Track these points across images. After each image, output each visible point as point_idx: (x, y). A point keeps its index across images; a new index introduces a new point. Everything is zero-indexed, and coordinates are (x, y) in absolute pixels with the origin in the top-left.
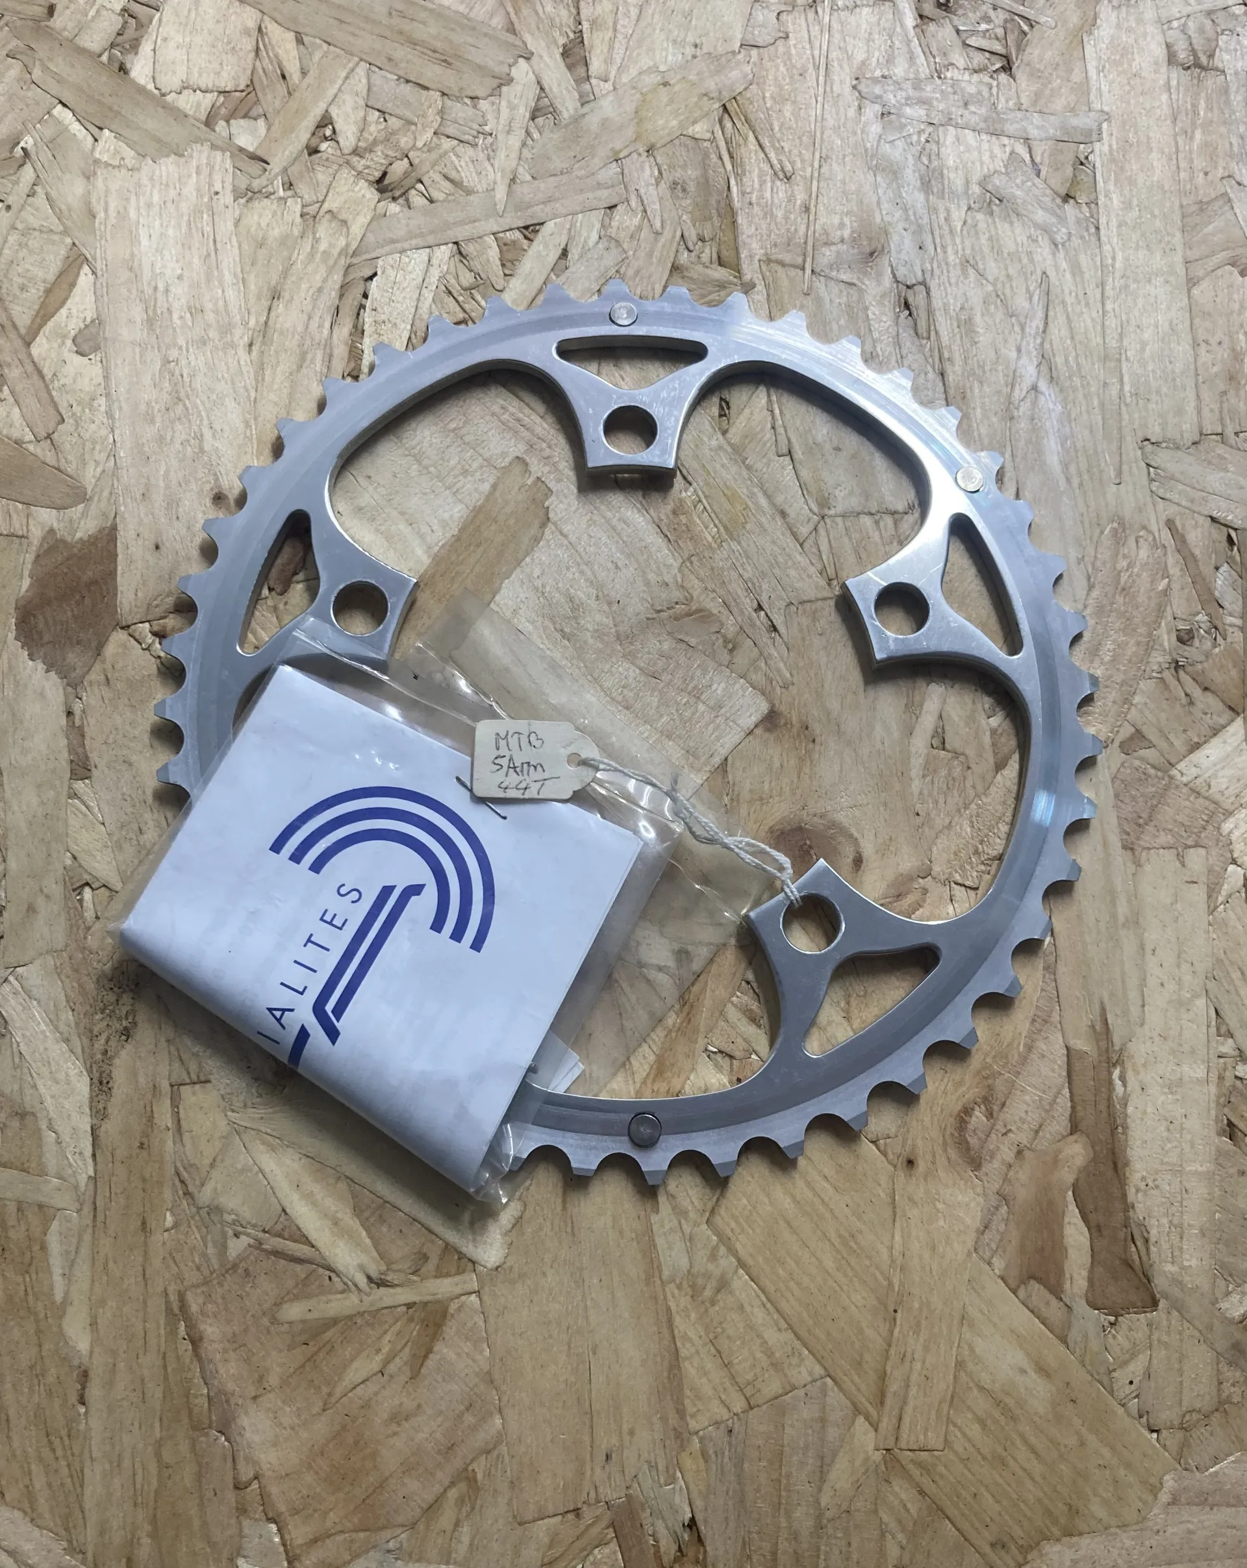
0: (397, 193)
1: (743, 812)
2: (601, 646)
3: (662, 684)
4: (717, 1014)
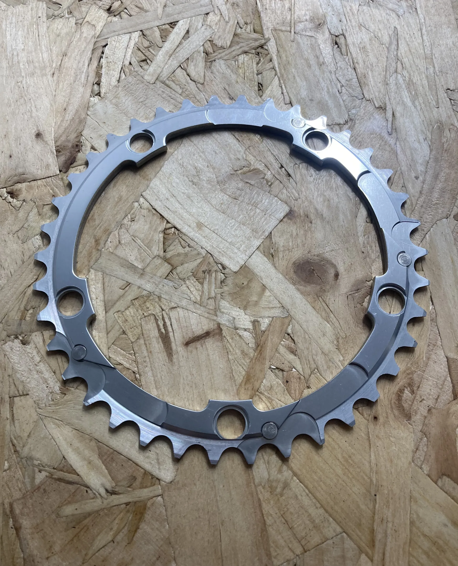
0: (116, 14)
1: (281, 256)
2: (210, 187)
3: (239, 202)
4: (274, 350)
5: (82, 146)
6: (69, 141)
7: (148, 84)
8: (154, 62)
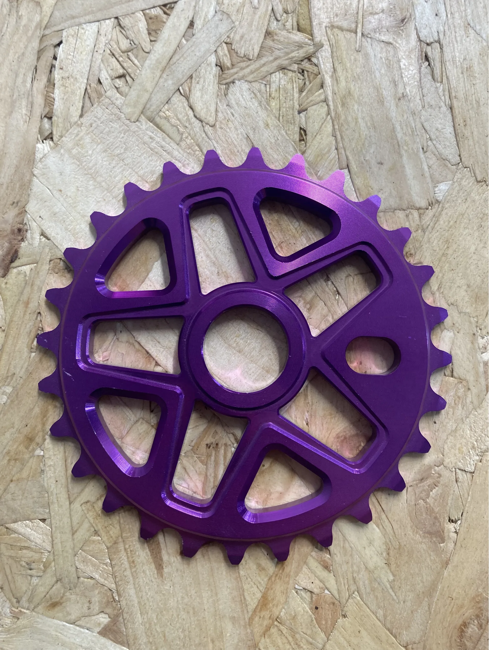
5: (27, 231)
6: (6, 222)
7: (128, 122)
8: (137, 81)
